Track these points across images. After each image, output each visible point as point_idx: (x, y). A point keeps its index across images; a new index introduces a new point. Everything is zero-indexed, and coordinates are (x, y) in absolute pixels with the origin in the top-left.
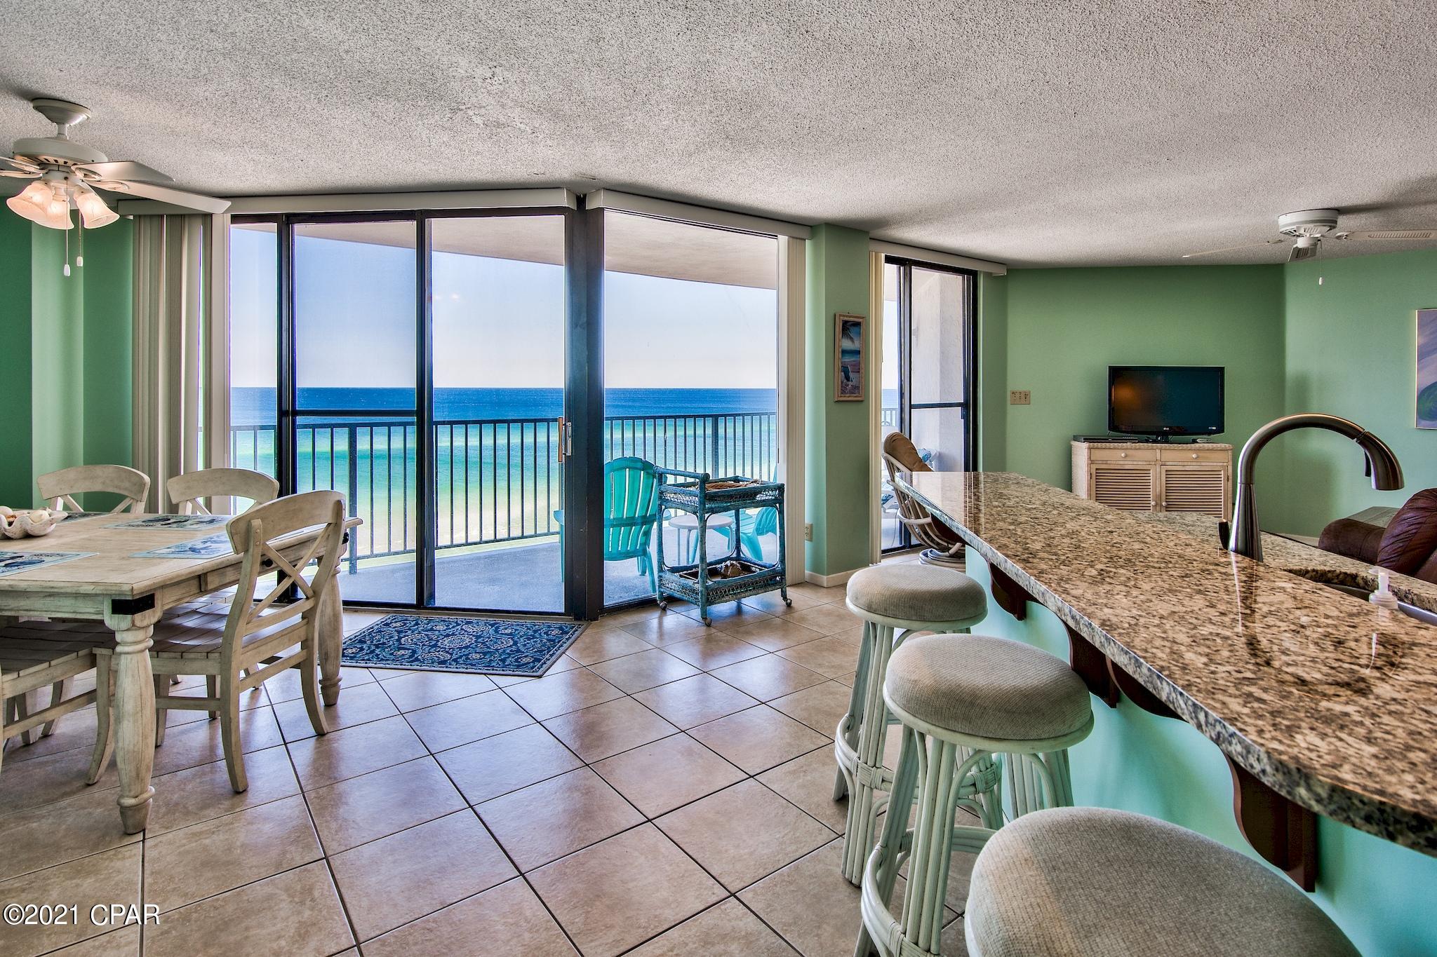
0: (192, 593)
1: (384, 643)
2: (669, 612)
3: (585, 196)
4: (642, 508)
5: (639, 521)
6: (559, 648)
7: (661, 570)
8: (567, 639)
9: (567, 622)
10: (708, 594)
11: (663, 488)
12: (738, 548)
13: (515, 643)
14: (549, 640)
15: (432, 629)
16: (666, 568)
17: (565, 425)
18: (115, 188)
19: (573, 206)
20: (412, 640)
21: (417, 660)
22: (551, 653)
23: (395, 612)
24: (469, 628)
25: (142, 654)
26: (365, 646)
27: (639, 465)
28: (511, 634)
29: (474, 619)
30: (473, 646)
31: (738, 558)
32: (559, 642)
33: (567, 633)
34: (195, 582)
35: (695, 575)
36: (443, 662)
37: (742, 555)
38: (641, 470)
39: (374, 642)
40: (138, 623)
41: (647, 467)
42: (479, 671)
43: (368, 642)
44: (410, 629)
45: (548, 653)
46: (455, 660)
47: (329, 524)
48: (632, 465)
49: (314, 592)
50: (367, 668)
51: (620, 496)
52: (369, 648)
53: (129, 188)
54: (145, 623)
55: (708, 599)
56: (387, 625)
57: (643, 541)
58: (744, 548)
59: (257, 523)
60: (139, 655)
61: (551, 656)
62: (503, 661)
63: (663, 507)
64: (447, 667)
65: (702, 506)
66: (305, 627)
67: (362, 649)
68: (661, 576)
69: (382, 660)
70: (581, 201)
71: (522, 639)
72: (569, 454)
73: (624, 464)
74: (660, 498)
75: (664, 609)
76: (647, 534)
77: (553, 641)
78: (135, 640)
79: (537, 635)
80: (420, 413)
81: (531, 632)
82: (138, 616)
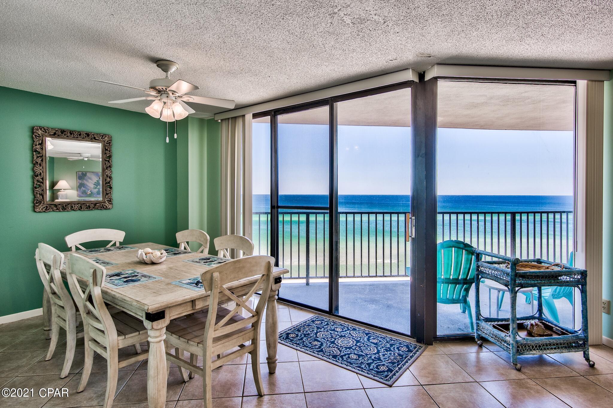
0: (188, 310)
1: (308, 334)
2: (484, 349)
3: (424, 72)
4: (464, 274)
5: (462, 282)
6: (405, 363)
7: (478, 319)
8: (411, 357)
9: (412, 342)
10: (518, 347)
11: (480, 263)
12: (540, 310)
13: (378, 352)
14: (399, 355)
15: (334, 330)
16: (482, 318)
17: (411, 218)
18: (188, 100)
19: (416, 80)
20: (323, 335)
21: (322, 351)
22: (399, 366)
23: (319, 314)
24: (354, 333)
25: (159, 344)
26: (299, 334)
27: (462, 246)
28: (376, 344)
29: (357, 327)
30: (354, 348)
31: (540, 318)
32: (406, 357)
33: (412, 351)
34: (190, 304)
35: (506, 327)
36: (335, 357)
37: (543, 316)
38: (463, 249)
39: (305, 333)
40: (155, 327)
41: (467, 247)
42: (353, 370)
43: (302, 331)
44: (323, 327)
45: (398, 365)
46: (342, 357)
47: (263, 275)
48: (457, 245)
49: (257, 312)
50: (297, 350)
51: (448, 264)
52: (301, 335)
53: (194, 99)
54: (159, 327)
55: (518, 350)
56: (313, 321)
57: (465, 294)
58: (545, 310)
59: (216, 275)
60: (157, 344)
61: (400, 369)
62: (369, 365)
63: (480, 276)
64: (336, 361)
65: (513, 282)
66: (252, 332)
67: (297, 335)
68: (478, 323)
69: (305, 346)
70: (421, 76)
71: (382, 349)
72: (413, 236)
73: (451, 244)
74: (478, 270)
75: (481, 346)
76: (467, 290)
77: (402, 356)
78: (155, 335)
79: (392, 349)
80: (331, 208)
81: (388, 346)
82: (155, 323)
